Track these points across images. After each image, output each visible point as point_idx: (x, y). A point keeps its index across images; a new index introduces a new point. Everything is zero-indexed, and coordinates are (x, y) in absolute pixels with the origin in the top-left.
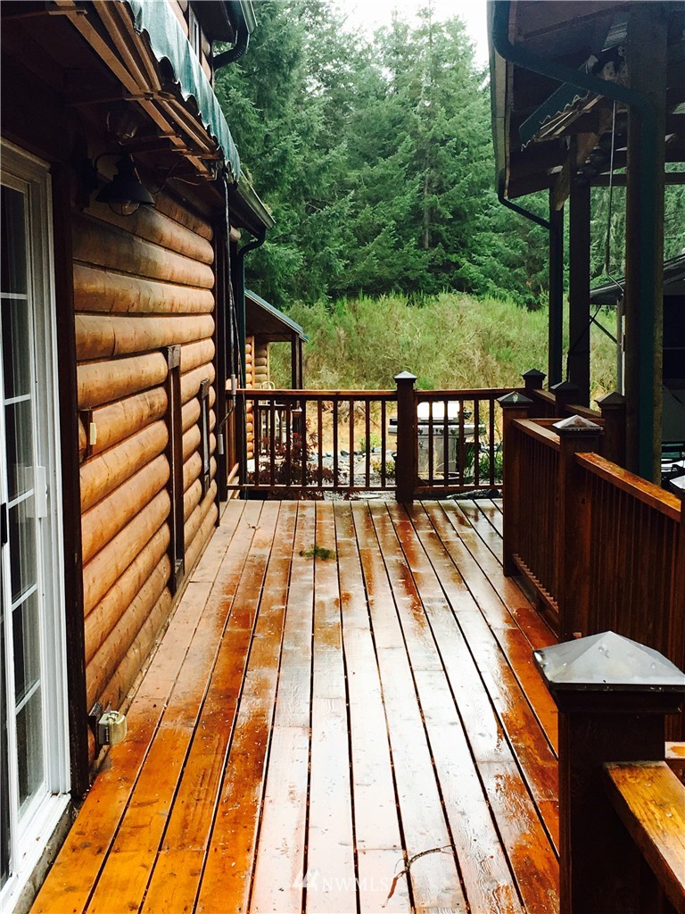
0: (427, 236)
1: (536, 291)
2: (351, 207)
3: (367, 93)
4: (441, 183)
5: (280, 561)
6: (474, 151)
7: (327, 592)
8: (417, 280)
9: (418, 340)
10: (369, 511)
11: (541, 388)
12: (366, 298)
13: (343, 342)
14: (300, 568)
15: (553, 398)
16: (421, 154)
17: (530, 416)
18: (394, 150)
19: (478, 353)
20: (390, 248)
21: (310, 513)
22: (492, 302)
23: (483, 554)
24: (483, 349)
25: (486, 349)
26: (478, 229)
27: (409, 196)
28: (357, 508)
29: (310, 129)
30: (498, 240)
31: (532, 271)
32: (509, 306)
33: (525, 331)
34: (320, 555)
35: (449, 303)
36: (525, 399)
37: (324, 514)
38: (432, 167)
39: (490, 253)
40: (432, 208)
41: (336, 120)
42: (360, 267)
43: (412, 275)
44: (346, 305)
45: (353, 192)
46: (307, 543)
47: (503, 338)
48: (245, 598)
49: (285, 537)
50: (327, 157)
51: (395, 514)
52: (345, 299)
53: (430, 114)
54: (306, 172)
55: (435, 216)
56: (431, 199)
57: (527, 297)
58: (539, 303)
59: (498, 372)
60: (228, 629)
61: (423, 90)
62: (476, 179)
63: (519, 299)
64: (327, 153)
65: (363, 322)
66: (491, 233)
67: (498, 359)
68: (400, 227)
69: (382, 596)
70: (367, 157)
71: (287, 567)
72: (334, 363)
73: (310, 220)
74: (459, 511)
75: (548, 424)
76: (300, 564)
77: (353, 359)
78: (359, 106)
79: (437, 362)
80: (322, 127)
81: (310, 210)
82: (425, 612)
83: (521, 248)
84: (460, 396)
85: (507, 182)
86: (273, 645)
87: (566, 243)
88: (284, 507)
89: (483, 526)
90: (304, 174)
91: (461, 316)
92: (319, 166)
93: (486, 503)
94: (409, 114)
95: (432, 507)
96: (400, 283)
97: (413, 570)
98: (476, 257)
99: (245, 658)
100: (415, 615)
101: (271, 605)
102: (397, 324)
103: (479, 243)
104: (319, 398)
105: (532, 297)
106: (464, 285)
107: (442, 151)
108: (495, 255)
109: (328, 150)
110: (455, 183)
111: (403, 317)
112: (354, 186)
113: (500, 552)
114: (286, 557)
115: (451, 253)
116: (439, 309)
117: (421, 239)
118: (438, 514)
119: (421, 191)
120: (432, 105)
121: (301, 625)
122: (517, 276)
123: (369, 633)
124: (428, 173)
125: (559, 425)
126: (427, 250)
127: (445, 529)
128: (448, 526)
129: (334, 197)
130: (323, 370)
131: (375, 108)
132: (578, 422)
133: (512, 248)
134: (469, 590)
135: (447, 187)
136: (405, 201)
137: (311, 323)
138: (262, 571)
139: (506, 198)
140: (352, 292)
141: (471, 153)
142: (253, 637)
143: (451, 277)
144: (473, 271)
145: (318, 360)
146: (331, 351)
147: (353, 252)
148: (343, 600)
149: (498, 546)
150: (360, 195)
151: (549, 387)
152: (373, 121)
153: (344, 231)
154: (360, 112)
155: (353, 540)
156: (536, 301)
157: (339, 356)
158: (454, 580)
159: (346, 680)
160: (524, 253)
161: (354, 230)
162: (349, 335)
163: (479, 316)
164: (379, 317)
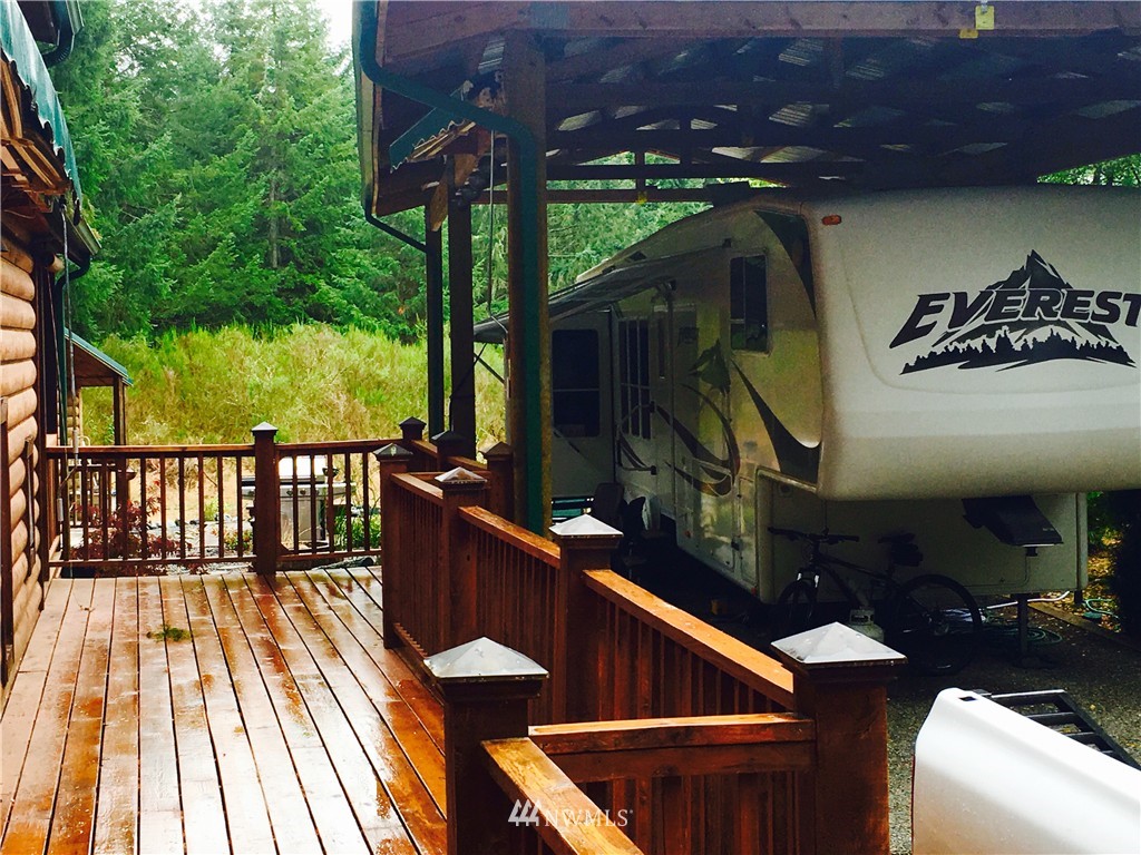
0: (275, 252)
1: (411, 320)
2: (178, 215)
3: (194, 75)
4: (290, 188)
5: (125, 644)
6: (331, 148)
7: (185, 675)
8: (263, 307)
9: (269, 382)
10: (224, 586)
11: (420, 438)
12: (200, 329)
13: (173, 384)
14: (150, 651)
15: (434, 449)
16: (266, 151)
17: (410, 470)
18: (231, 147)
19: (344, 397)
20: (229, 267)
21: (153, 591)
22: (357, 334)
23: (359, 627)
24: (349, 391)
25: (353, 391)
26: (338, 244)
27: (251, 203)
28: (210, 583)
29: (125, 118)
30: (363, 258)
31: (405, 296)
32: (379, 339)
33: (398, 369)
34: (171, 635)
35: (304, 335)
36: (404, 451)
37: (170, 591)
38: (279, 168)
39: (354, 274)
40: (281, 218)
41: (156, 107)
42: (192, 289)
43: (258, 301)
44: (175, 339)
45: (179, 196)
46: (155, 624)
47: (374, 378)
48: (88, 686)
49: (127, 619)
50: (147, 152)
51: (255, 588)
52: (174, 332)
53: (275, 104)
54: (119, 171)
55: (285, 228)
56: (279, 207)
57: (400, 327)
58: (415, 334)
59: (367, 421)
60: (73, 719)
61: (266, 73)
62: (334, 184)
63: (390, 330)
64: (145, 147)
65: (197, 360)
66: (354, 250)
67: (367, 403)
68: (240, 242)
69: (248, 676)
70: (195, 154)
71: (135, 650)
72: (162, 412)
73: (127, 231)
74: (330, 582)
75: (429, 478)
76: (147, 647)
77: (187, 406)
78: (185, 91)
79: (293, 409)
80: (139, 116)
81: (124, 219)
82: (299, 690)
83: (392, 268)
84: (328, 450)
85: (375, 198)
86: (128, 732)
87: (445, 262)
88: (121, 584)
89: (357, 596)
90: (117, 174)
91: (321, 352)
92: (137, 163)
93: (360, 572)
94: (248, 102)
95: (298, 579)
96: (242, 310)
97: (281, 647)
98: (336, 278)
99: (98, 747)
100: (287, 693)
101: (121, 691)
102: (242, 362)
103: (340, 262)
104: (143, 455)
105: (406, 327)
106: (321, 314)
107: (293, 149)
108: (359, 276)
109: (147, 143)
110: (308, 188)
111: (250, 354)
112: (182, 189)
113: (379, 624)
114: (130, 640)
115: (306, 274)
116: (293, 343)
117: (267, 256)
118: (305, 586)
119: (266, 196)
120: (278, 92)
121: (158, 710)
122: (387, 302)
123: (238, 714)
124: (275, 175)
125: (441, 478)
126: (275, 269)
127: (314, 602)
128: (319, 598)
129: (155, 203)
130: (149, 420)
131: (206, 95)
132: (461, 474)
133: (380, 268)
134: (346, 664)
135: (298, 192)
136: (247, 208)
137: (131, 362)
138: (105, 656)
139: (374, 215)
140: (182, 322)
141: (326, 151)
142: (104, 727)
143: (305, 303)
144: (334, 296)
145: (141, 408)
146: (157, 396)
147: (182, 271)
148: (204, 683)
149: (377, 619)
150: (190, 201)
151: (430, 437)
152: (204, 110)
153: (169, 246)
154: (186, 98)
155: (208, 618)
156: (411, 333)
157: (169, 402)
158: (328, 655)
159: (217, 763)
160: (395, 274)
161: (182, 245)
162: (180, 374)
163: (342, 351)
164: (219, 353)
